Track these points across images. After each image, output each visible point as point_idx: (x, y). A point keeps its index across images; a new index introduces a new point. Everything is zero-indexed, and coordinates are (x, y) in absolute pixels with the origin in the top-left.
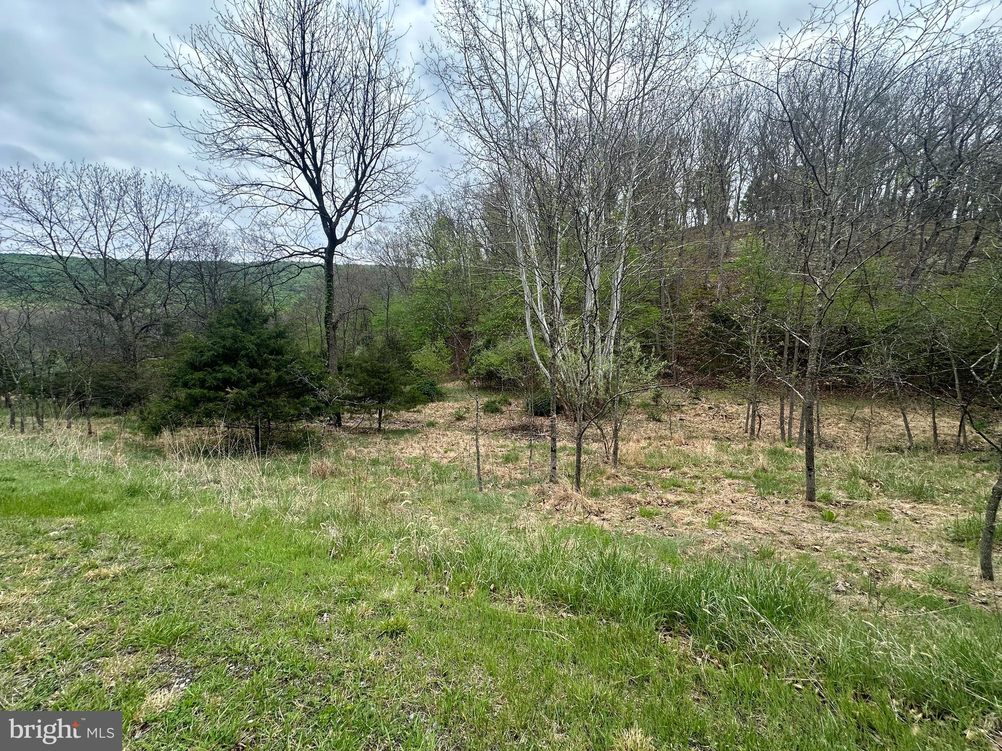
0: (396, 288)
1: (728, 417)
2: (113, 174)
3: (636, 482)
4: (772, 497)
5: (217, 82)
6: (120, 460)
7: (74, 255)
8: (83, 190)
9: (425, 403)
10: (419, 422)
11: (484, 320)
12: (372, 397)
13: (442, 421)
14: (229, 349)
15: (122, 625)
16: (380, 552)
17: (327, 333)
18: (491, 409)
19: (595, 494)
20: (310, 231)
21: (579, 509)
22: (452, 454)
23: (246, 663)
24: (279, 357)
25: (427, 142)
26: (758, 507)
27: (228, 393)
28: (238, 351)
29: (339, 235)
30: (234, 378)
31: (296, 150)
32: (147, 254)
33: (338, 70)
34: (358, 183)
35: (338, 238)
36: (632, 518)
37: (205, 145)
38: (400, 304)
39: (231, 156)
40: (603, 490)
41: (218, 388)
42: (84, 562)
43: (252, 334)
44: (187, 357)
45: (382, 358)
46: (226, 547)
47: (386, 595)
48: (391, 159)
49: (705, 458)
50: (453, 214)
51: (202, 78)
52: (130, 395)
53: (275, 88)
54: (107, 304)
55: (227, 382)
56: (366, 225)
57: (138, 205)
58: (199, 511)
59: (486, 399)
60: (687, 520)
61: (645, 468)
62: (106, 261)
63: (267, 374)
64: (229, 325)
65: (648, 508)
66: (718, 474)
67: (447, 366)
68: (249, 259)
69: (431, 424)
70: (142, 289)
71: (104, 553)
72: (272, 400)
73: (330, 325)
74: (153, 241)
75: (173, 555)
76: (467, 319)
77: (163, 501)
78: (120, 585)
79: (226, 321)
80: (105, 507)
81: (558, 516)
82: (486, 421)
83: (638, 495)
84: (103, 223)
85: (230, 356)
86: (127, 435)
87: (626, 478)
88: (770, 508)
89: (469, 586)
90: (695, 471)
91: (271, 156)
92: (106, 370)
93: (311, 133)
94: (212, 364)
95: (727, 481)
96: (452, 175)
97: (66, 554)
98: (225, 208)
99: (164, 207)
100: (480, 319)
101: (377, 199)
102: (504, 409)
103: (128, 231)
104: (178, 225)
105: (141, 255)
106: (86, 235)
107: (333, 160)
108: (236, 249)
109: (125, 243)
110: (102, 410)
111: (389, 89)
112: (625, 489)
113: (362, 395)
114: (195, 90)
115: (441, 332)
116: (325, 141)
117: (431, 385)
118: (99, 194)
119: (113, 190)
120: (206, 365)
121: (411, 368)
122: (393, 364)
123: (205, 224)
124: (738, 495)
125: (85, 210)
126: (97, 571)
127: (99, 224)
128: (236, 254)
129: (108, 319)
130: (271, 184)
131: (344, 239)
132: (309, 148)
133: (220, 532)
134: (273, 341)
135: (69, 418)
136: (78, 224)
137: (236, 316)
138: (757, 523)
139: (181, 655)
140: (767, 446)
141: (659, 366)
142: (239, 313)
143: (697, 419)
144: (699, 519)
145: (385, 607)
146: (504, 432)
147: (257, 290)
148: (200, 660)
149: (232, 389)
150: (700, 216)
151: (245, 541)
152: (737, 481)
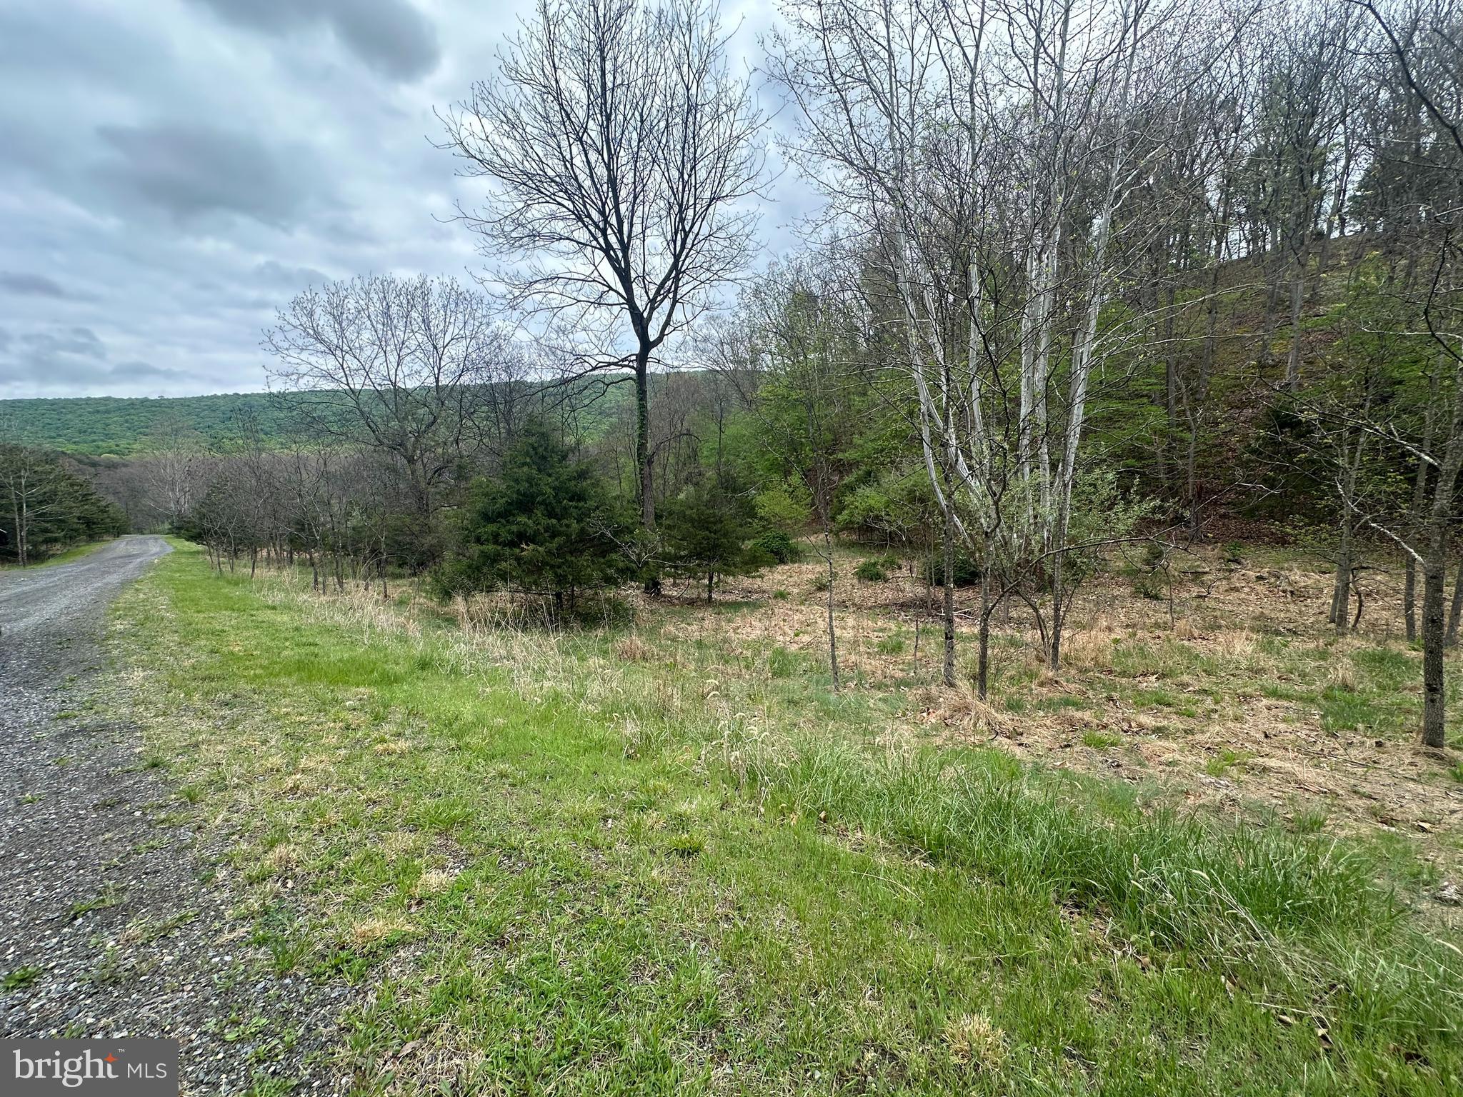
0: (736, 401)
1: (1297, 594)
2: (400, 286)
3: (1090, 693)
4: (1350, 734)
5: (502, 153)
6: (414, 629)
7: (365, 387)
8: (372, 309)
9: (770, 564)
10: (764, 592)
11: (860, 442)
12: (699, 556)
13: (796, 591)
14: (524, 495)
15: (405, 802)
16: (682, 756)
17: (641, 470)
18: (869, 575)
19: (1014, 706)
20: (618, 334)
21: (982, 724)
22: (806, 638)
23: (520, 859)
24: (581, 504)
25: (769, 186)
26: (1318, 748)
27: (523, 550)
28: (533, 496)
29: (653, 334)
30: (530, 532)
31: (597, 226)
32: (437, 381)
33: (649, 102)
34: (677, 257)
35: (652, 339)
36: (1068, 746)
37: (493, 236)
38: (740, 424)
39: (521, 246)
40: (1029, 701)
41: (512, 544)
42: (375, 735)
43: (550, 475)
44: (479, 506)
45: (712, 503)
46: (512, 733)
47: (683, 807)
48: (721, 218)
49: (1229, 662)
50: (815, 287)
51: (486, 151)
52: (424, 553)
53: (570, 145)
54: (398, 445)
55: (522, 537)
56: (689, 317)
57: (426, 321)
58: (487, 690)
59: (863, 560)
60: (1168, 757)
61: (1110, 672)
62: (396, 391)
63: (568, 526)
64: (524, 464)
65: (1102, 734)
66: (1248, 690)
67: (807, 512)
68: (548, 377)
69: (782, 596)
70: (433, 423)
71: (393, 728)
72: (573, 558)
73: (645, 459)
74: (443, 363)
75: (459, 736)
76: (836, 441)
77: (453, 677)
78: (404, 762)
79: (520, 459)
80: (395, 680)
81: (946, 733)
82: (861, 593)
83: (1088, 713)
84: (393, 347)
85: (525, 504)
86: (422, 600)
87: (1072, 686)
88: (1342, 751)
89: (792, 810)
90: (1206, 682)
91: (568, 239)
92: (399, 523)
93: (616, 197)
94: (505, 515)
95: (1265, 702)
96: (807, 229)
97: (359, 726)
98: (516, 314)
99: (452, 320)
100: (855, 441)
101: (703, 278)
102: (889, 574)
103: (417, 354)
104: (468, 340)
105: (431, 382)
106: (376, 363)
107: (643, 232)
108: (532, 365)
109: (414, 369)
110: (398, 571)
111: (717, 117)
112: (1067, 703)
113: (686, 552)
114: (479, 168)
115: (799, 462)
116: (633, 207)
117: (783, 539)
118: (386, 313)
119: (401, 305)
120: (500, 515)
121: (754, 516)
122: (727, 511)
123: (496, 337)
124: (1282, 726)
125: (374, 333)
126: (385, 745)
127: (388, 349)
128: (532, 372)
129: (401, 461)
130: (568, 275)
131: (660, 339)
132: (613, 220)
133: (507, 716)
134: (573, 483)
135: (365, 578)
136: (368, 351)
137: (532, 453)
138: (1308, 774)
139: (457, 840)
140: (1369, 646)
141: (1141, 508)
142: (534, 448)
143: (1232, 596)
144: (1191, 759)
145: (681, 822)
146: (887, 609)
147: (556, 417)
148: (475, 847)
149: (528, 545)
150: (1254, 238)
151: (532, 729)
152: (1285, 703)
